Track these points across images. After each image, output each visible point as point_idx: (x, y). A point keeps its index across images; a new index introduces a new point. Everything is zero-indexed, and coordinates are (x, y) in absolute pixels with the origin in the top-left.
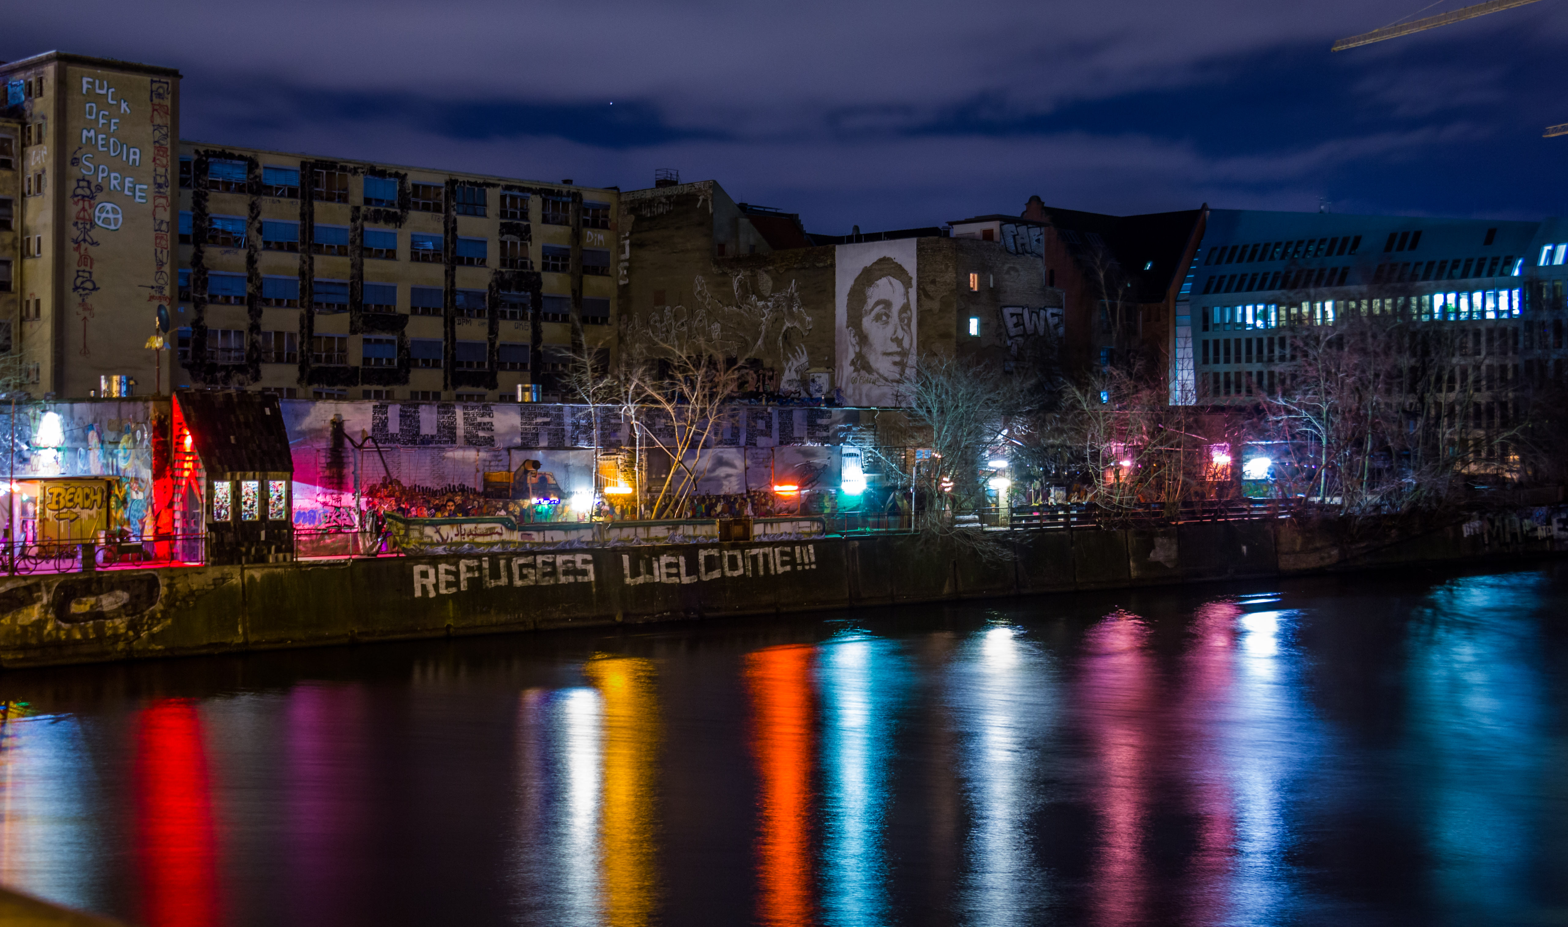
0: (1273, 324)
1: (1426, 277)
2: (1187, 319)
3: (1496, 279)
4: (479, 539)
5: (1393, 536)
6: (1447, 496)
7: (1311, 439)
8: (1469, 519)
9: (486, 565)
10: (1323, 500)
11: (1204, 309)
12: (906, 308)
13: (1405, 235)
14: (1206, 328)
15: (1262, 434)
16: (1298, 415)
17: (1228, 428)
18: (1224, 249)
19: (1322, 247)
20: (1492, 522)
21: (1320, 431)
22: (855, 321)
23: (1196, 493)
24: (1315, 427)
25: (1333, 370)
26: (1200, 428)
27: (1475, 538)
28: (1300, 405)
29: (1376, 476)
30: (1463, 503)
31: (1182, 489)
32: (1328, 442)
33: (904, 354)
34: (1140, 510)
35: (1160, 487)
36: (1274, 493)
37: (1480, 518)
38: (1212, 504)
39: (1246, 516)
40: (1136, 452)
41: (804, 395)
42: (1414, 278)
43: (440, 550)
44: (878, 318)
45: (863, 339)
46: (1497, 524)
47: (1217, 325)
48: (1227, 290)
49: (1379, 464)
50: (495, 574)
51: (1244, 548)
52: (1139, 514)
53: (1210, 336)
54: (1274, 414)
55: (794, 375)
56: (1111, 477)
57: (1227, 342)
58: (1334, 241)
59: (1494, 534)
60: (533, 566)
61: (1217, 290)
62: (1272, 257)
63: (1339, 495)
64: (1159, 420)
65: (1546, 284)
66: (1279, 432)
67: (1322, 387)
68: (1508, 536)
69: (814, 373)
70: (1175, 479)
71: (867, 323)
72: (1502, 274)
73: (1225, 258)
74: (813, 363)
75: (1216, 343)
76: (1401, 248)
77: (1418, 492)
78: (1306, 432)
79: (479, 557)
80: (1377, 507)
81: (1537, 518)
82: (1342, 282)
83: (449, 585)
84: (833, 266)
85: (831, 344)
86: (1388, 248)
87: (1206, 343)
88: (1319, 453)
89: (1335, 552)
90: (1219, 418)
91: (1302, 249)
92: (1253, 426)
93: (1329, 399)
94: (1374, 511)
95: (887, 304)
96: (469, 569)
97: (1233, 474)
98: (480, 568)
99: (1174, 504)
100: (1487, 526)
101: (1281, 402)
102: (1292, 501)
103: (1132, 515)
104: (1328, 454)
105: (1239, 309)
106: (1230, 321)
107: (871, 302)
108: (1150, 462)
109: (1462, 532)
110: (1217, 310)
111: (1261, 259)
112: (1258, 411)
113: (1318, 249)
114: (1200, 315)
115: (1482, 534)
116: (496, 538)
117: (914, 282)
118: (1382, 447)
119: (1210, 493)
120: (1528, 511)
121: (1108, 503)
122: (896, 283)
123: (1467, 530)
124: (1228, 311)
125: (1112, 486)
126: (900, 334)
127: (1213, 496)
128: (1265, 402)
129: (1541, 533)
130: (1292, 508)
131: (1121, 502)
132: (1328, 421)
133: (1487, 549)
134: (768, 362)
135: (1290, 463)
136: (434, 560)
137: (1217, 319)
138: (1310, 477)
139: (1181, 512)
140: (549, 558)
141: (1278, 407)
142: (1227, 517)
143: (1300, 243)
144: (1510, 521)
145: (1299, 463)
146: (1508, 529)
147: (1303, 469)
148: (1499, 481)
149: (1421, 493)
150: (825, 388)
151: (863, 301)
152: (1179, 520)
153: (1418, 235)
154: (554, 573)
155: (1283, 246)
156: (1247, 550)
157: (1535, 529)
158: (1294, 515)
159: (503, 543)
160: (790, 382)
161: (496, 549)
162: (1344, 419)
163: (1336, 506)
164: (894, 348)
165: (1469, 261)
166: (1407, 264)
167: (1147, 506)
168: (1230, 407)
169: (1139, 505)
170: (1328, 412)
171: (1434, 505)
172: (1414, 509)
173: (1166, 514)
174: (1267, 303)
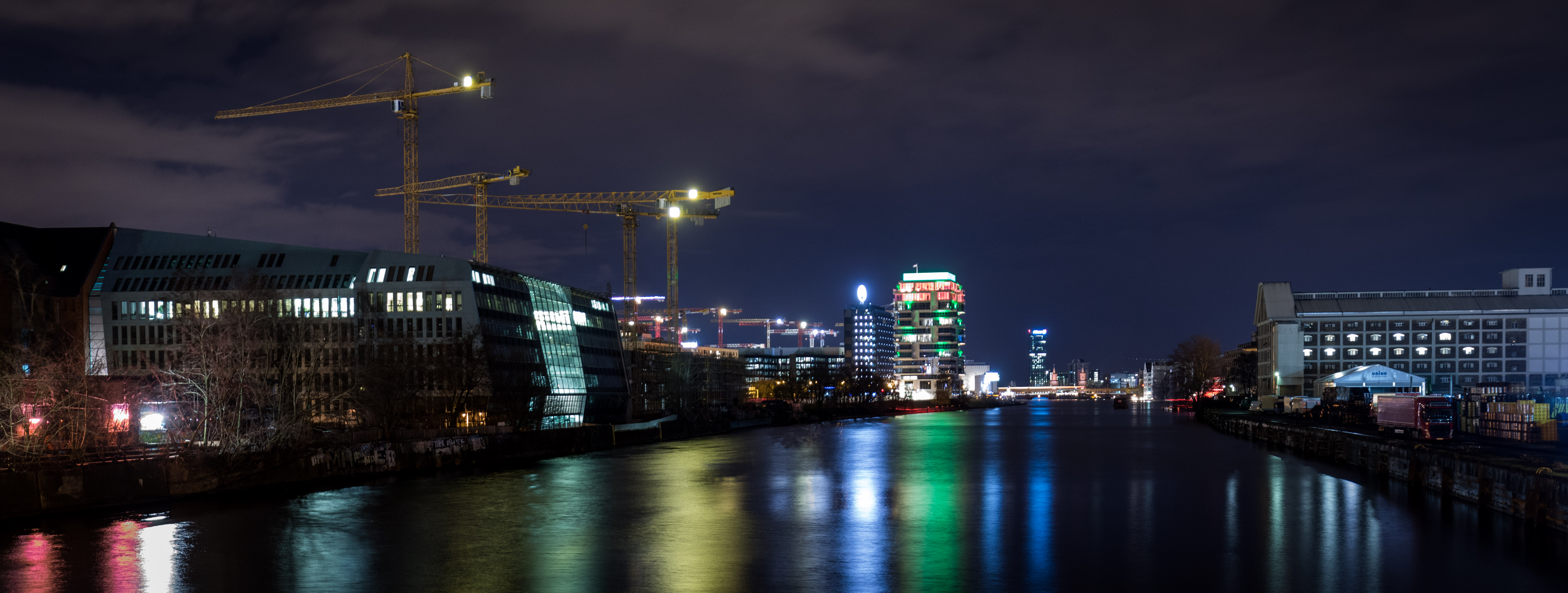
0: (171, 316)
1: (289, 286)
2: (99, 310)
3: (340, 290)
5: (260, 467)
6: (300, 438)
7: (196, 399)
8: (316, 453)
10: (206, 443)
11: (113, 303)
13: (273, 256)
14: (115, 317)
15: (154, 396)
16: (185, 382)
17: (126, 392)
18: (130, 258)
19: (209, 261)
20: (332, 455)
21: (202, 394)
23: (99, 442)
24: (199, 391)
25: (212, 350)
26: (102, 392)
27: (320, 466)
28: (186, 375)
29: (245, 426)
30: (311, 442)
31: (86, 439)
32: (210, 402)
34: (49, 456)
35: (67, 437)
36: (166, 440)
37: (324, 452)
38: (113, 449)
39: (142, 457)
40: (45, 411)
42: (280, 286)
46: (336, 455)
47: (125, 315)
48: (133, 290)
49: (249, 417)
51: (141, 481)
52: (48, 458)
53: (119, 324)
54: (165, 382)
56: (21, 431)
57: (133, 329)
58: (219, 257)
59: (334, 463)
61: (124, 289)
62: (170, 267)
63: (218, 439)
64: (65, 386)
65: (372, 295)
66: (168, 396)
67: (204, 362)
68: (344, 464)
70: (79, 431)
72: (343, 286)
73: (131, 266)
75: (124, 329)
76: (270, 265)
77: (278, 436)
78: (192, 395)
80: (247, 447)
81: (364, 451)
82: (226, 286)
86: (261, 264)
87: (115, 329)
88: (202, 409)
89: (215, 480)
90: (117, 385)
91: (194, 262)
92: (147, 391)
93: (209, 370)
94: (245, 450)
97: (131, 426)
99: (79, 450)
100: (329, 457)
101: (171, 373)
102: (180, 445)
103: (42, 459)
104: (209, 410)
105: (143, 304)
106: (135, 312)
108: (57, 418)
109: (311, 462)
110: (124, 305)
111: (161, 267)
112: (150, 379)
113: (207, 262)
114: (110, 307)
115: (326, 463)
118: (250, 405)
119: (111, 441)
120: (358, 446)
121: (18, 452)
123: (314, 461)
124: (133, 305)
125: (23, 438)
127: (114, 443)
128: (156, 373)
129: (366, 461)
130: (180, 450)
131: (31, 450)
132: (209, 386)
133: (329, 473)
135: (179, 418)
137: (124, 311)
138: (194, 428)
139: (85, 456)
141: (168, 376)
142: (125, 458)
143: (192, 257)
144: (345, 453)
145: (185, 417)
146: (343, 459)
147: (188, 422)
148: (340, 427)
149: (281, 436)
152: (84, 462)
153: (282, 256)
155: (178, 259)
156: (143, 482)
157: (363, 458)
158: (181, 455)
162: (220, 385)
163: (215, 447)
165: (319, 278)
166: (274, 277)
167: (55, 452)
168: (127, 377)
169: (47, 451)
170: (208, 381)
171: (290, 444)
172: (275, 448)
173: (72, 458)
174: (166, 301)
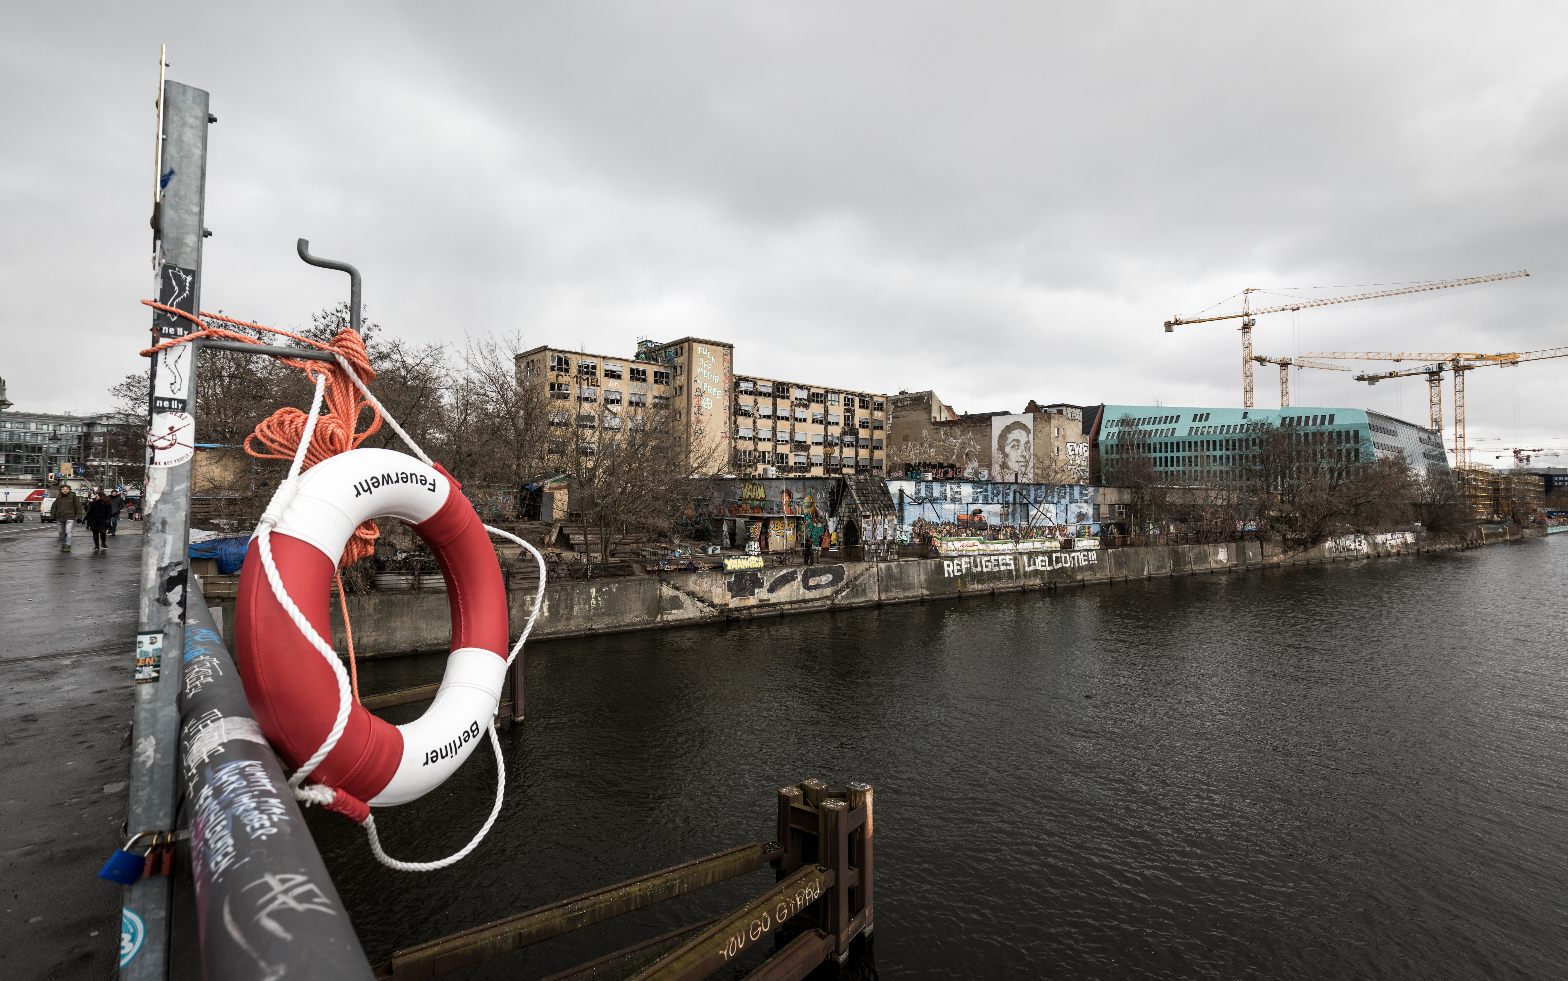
4: (969, 548)
9: (972, 561)
12: (1027, 442)
22: (1001, 448)
33: (1027, 462)
41: (976, 479)
43: (954, 554)
44: (1013, 447)
45: (1006, 456)
50: (976, 566)
55: (971, 471)
60: (990, 561)
69: (980, 470)
71: (1008, 449)
74: (980, 466)
79: (969, 556)
83: (959, 571)
84: (991, 425)
85: (990, 457)
95: (1018, 441)
96: (966, 563)
98: (970, 563)
107: (1009, 440)
116: (975, 548)
117: (1032, 432)
122: (1023, 433)
126: (1025, 453)
134: (958, 465)
136: (952, 558)
140: (996, 557)
150: (987, 476)
151: (1006, 439)
154: (998, 565)
159: (979, 550)
160: (969, 473)
161: (976, 553)
164: (1022, 459)
